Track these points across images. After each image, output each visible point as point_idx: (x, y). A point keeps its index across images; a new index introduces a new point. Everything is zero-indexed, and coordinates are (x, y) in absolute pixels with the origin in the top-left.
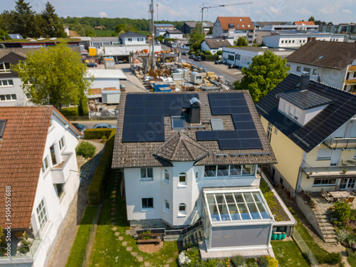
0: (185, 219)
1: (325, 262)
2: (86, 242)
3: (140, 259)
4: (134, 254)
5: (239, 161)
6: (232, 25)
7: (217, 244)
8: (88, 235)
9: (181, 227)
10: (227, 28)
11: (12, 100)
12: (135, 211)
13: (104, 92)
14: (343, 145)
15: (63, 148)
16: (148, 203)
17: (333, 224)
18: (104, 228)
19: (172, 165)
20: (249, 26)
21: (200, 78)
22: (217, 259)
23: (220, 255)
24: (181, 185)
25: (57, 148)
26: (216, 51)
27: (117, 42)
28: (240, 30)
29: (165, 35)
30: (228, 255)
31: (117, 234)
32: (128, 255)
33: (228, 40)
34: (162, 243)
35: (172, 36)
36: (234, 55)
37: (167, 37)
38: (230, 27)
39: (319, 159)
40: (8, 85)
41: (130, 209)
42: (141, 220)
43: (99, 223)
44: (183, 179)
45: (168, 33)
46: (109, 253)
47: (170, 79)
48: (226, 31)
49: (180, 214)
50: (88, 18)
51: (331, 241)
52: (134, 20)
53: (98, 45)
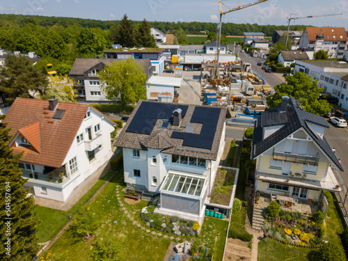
0: (156, 188)
1: (238, 238)
2: (98, 189)
3: (122, 205)
4: (120, 202)
5: (191, 155)
6: (321, 35)
7: (165, 206)
8: (101, 186)
9: (153, 193)
10: (314, 39)
11: (98, 96)
12: (130, 176)
13: (159, 96)
14: (293, 159)
15: (98, 131)
16: (137, 173)
17: (265, 218)
18: (112, 184)
19: (147, 150)
20: (341, 37)
21: (252, 89)
22: (163, 215)
23: (165, 213)
24: (153, 164)
25: (93, 130)
26: (291, 63)
27: (201, 51)
28: (330, 41)
29: (251, 44)
30: (170, 215)
31: (117, 189)
32: (117, 201)
33: (307, 52)
34: (139, 200)
35: (257, 45)
36: (304, 69)
37: (253, 46)
38: (318, 37)
39: (272, 167)
40: (97, 85)
41: (126, 174)
42: (133, 184)
43: (110, 181)
44: (155, 161)
45: (254, 42)
46: (106, 198)
47: (226, 88)
48: (313, 42)
49: (153, 184)
50: (195, 23)
51: (257, 228)
52: (238, 25)
53: (183, 53)
